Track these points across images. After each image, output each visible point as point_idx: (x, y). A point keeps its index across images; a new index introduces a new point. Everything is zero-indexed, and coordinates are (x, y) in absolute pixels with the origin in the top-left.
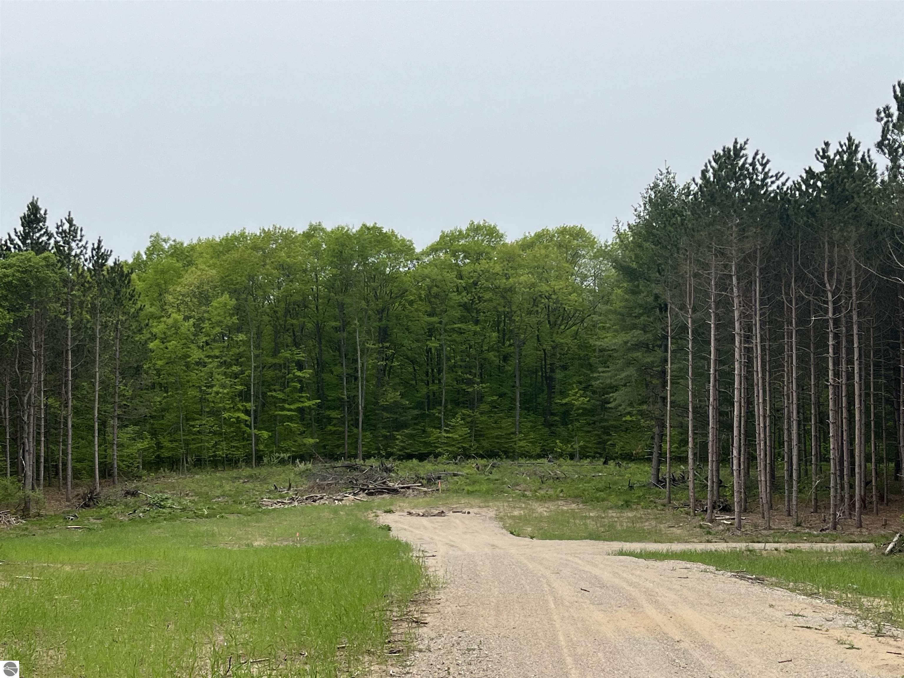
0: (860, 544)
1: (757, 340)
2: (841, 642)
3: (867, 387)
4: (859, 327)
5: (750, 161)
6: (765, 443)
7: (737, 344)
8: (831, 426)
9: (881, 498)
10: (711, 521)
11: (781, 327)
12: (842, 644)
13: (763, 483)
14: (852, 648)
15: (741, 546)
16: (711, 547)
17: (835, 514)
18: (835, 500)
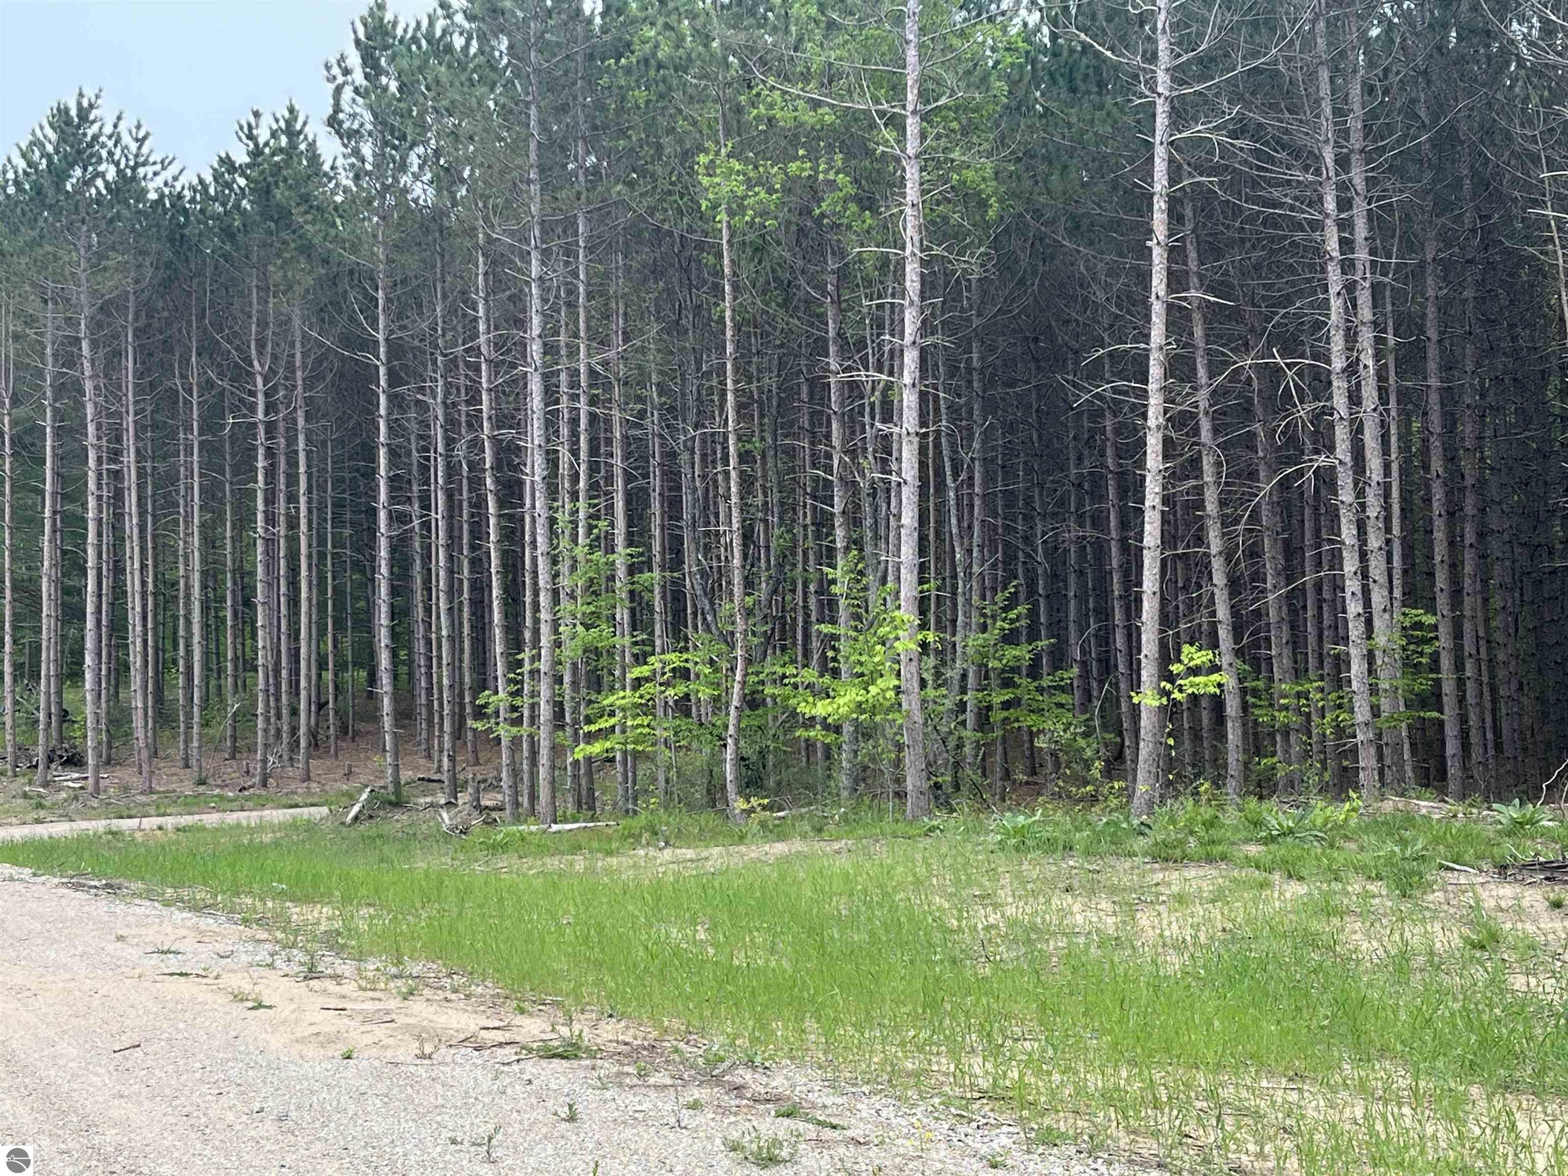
0: (306, 810)
1: (130, 458)
2: (239, 997)
3: (322, 541)
4: (308, 440)
5: (108, 130)
6: (145, 642)
7: (92, 463)
8: (260, 609)
9: (343, 730)
10: (46, 784)
11: (174, 435)
12: (242, 1000)
13: (140, 712)
14: (260, 1006)
15: (99, 825)
16: (42, 831)
17: (265, 761)
18: (266, 737)
